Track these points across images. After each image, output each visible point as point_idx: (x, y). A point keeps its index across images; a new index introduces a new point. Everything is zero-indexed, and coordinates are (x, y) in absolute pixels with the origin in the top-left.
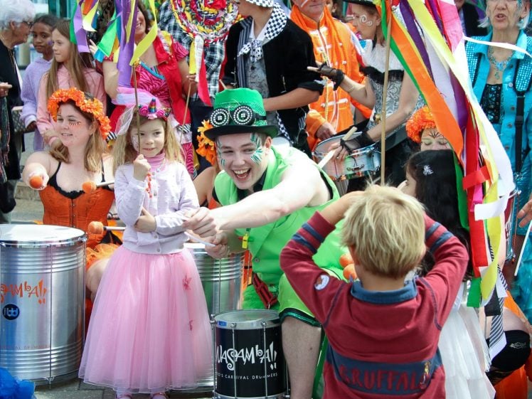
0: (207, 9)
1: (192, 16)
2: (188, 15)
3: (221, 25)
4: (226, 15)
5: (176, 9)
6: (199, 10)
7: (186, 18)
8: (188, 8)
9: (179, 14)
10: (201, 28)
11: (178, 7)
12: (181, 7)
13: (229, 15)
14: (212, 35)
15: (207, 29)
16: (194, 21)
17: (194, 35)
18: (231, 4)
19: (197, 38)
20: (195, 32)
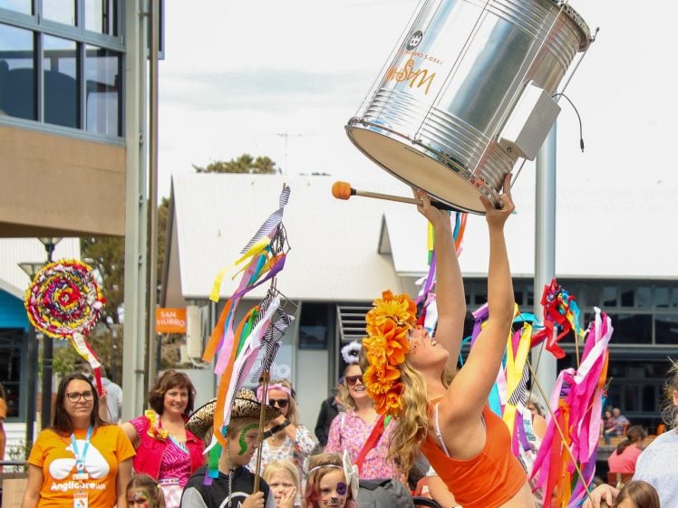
0: (67, 307)
1: (59, 321)
2: (56, 323)
3: (88, 309)
4: (86, 298)
5: (42, 327)
6: (62, 313)
7: (56, 327)
8: (52, 318)
9: (47, 330)
10: (74, 325)
11: (43, 324)
12: (45, 322)
13: (89, 296)
14: (85, 322)
15: (78, 321)
16: (64, 324)
17: (71, 334)
18: (85, 286)
19: (75, 335)
20: (70, 332)
